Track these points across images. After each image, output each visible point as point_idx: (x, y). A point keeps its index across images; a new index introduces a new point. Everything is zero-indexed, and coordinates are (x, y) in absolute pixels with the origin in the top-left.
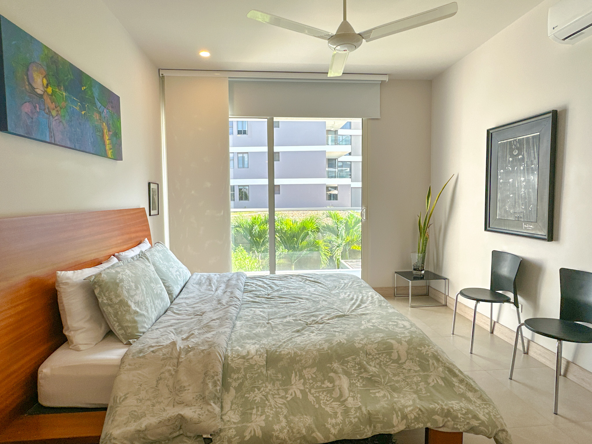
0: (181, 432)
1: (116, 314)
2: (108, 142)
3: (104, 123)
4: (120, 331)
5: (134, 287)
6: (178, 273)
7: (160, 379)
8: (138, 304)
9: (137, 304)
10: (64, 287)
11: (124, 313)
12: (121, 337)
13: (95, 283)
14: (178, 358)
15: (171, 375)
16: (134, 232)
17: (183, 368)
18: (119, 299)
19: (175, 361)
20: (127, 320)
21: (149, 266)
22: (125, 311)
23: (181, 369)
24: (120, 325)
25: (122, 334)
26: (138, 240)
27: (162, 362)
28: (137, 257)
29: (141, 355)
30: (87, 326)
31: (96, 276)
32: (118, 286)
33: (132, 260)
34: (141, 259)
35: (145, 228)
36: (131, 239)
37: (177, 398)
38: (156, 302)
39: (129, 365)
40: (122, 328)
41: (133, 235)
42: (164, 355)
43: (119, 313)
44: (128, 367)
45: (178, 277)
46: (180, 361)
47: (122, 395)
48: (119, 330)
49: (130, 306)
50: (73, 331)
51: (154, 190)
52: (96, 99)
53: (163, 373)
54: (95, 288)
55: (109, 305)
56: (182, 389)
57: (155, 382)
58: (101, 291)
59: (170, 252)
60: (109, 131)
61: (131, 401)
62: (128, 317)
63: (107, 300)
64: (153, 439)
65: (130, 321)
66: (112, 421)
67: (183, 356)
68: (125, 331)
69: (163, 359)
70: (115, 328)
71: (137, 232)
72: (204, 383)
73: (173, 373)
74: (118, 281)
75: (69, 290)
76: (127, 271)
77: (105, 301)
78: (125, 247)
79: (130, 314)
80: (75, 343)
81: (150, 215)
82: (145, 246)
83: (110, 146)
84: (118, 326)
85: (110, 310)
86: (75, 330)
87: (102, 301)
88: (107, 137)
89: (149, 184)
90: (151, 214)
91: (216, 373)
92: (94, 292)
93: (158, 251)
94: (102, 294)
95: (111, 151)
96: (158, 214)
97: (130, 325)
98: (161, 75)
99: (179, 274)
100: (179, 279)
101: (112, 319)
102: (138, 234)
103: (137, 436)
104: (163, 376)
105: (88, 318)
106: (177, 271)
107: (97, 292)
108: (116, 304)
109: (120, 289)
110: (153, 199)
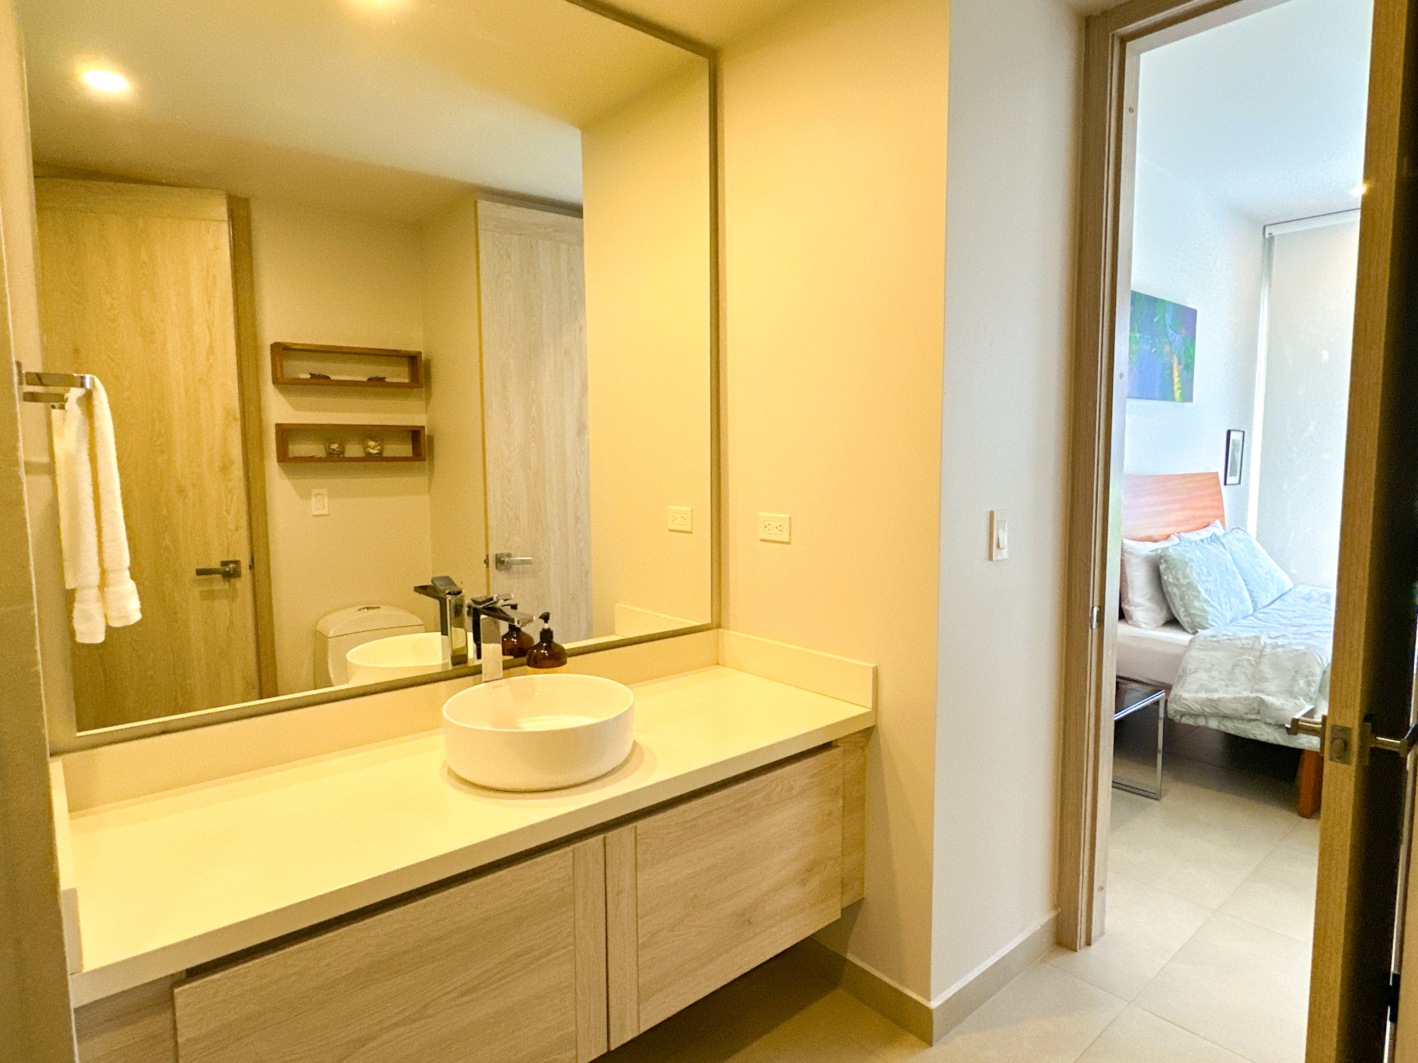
0: (1258, 717)
1: (1182, 598)
2: (1176, 380)
3: (1175, 356)
4: (1185, 618)
5: (1205, 572)
6: (1268, 576)
7: (1237, 665)
8: (1210, 594)
9: (1208, 593)
10: (1128, 556)
11: (1192, 598)
12: (1185, 626)
13: (1161, 557)
14: (1262, 651)
15: (1251, 664)
16: (1199, 509)
17: (1267, 661)
18: (1187, 580)
19: (1258, 654)
20: (1195, 607)
21: (1225, 554)
22: (1193, 596)
23: (1265, 660)
24: (1186, 610)
25: (1188, 622)
26: (1206, 520)
27: (1241, 651)
28: (1207, 540)
29: (1214, 639)
30: (1148, 604)
31: (1163, 549)
32: (1187, 565)
33: (1201, 543)
34: (1212, 543)
35: (1216, 504)
36: (1195, 518)
37: (1256, 687)
38: (1233, 600)
39: (1200, 645)
40: (1189, 615)
41: (1198, 513)
42: (1242, 644)
43: (1186, 597)
44: (1198, 646)
45: (1270, 582)
46: (1264, 653)
47: (1191, 667)
48: (1185, 616)
49: (1199, 592)
50: (1133, 605)
51: (1236, 442)
52: (1168, 326)
53: (1241, 660)
54: (1161, 563)
55: (1175, 585)
56: (1264, 679)
57: (1230, 667)
58: (1167, 568)
59: (1257, 545)
60: (1179, 364)
61: (1203, 676)
62: (1196, 604)
63: (1173, 578)
64: (1226, 712)
65: (1198, 609)
66: (1182, 686)
67: (1267, 650)
68: (1192, 620)
69: (1241, 648)
70: (1180, 613)
71: (1205, 508)
72: (1294, 680)
73: (1254, 663)
74: (1187, 560)
75: (1134, 561)
76: (1197, 552)
77: (1171, 580)
78: (1187, 528)
79: (1199, 601)
80: (1134, 619)
81: (1225, 484)
82: (1217, 529)
83: (1179, 385)
84: (1184, 612)
85: (1175, 590)
86: (1135, 606)
87: (1167, 579)
88: (1176, 374)
89: (1229, 433)
90: (1228, 483)
91: (1311, 674)
92: (1159, 567)
93: (1239, 540)
94: (1168, 572)
95: (1180, 391)
96: (1240, 483)
97: (1198, 613)
98: (1267, 236)
99: (1271, 578)
100: (1270, 585)
101: (1177, 602)
102: (1205, 513)
103: (1208, 703)
104: (1240, 663)
105: (1149, 596)
106: (1266, 573)
107: (1162, 567)
108: (1183, 585)
109: (1188, 570)
110: (1234, 458)
